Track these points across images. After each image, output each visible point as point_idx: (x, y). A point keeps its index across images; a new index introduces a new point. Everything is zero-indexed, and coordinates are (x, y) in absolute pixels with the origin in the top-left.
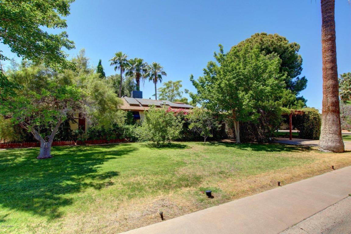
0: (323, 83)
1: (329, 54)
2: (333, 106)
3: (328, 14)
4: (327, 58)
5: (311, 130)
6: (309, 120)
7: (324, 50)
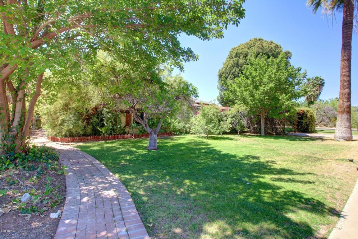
0: (340, 91)
1: (347, 70)
2: (348, 108)
3: (348, 41)
4: (345, 73)
5: (308, 126)
6: (307, 117)
7: (343, 67)
